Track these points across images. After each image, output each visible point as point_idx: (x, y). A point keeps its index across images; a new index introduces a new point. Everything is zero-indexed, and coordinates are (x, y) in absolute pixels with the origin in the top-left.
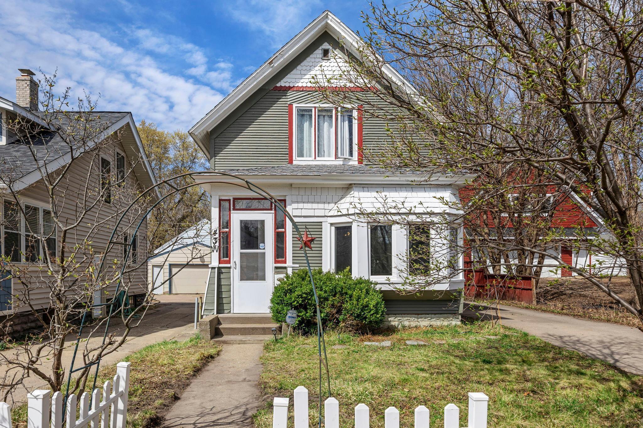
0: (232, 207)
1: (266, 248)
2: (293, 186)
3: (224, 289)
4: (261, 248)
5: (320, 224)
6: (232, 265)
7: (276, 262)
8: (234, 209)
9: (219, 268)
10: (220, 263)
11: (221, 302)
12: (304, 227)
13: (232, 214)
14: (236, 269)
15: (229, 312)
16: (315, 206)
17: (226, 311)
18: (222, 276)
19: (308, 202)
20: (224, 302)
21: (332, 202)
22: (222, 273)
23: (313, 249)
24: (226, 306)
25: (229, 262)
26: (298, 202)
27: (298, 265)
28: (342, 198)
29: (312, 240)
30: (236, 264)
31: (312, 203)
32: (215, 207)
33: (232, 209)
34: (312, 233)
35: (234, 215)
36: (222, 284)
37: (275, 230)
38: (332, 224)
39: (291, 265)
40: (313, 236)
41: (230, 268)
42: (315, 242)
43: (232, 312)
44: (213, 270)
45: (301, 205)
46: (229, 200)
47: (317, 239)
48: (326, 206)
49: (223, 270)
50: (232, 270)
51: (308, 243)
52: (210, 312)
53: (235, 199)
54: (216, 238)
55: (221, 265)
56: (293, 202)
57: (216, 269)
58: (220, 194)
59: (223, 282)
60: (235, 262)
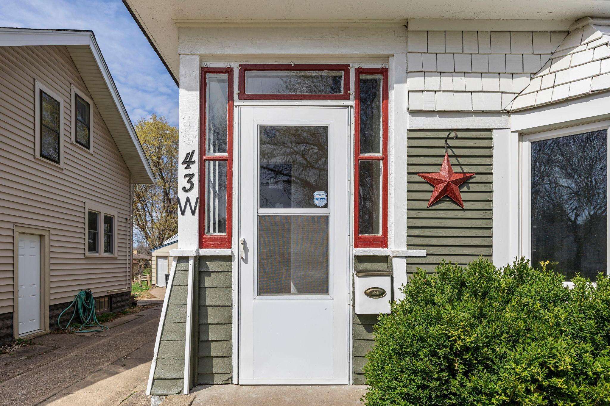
0: (236, 90)
1: (330, 205)
2: (411, 27)
3: (212, 316)
4: (316, 202)
5: (486, 135)
6: (236, 249)
7: (359, 242)
8: (243, 96)
9: (200, 260)
10: (201, 246)
11: (203, 353)
12: (442, 143)
13: (236, 110)
14: (246, 261)
15: (229, 381)
16: (473, 83)
17: (217, 379)
18: (208, 282)
19: (454, 73)
20: (213, 354)
21: (523, 73)
22: (209, 273)
23: (466, 205)
24: (217, 366)
25: (227, 243)
26: (424, 73)
27: (422, 252)
28: (551, 61)
29: (465, 180)
30: (246, 249)
31: (466, 74)
32: (189, 89)
33: (236, 96)
34: (462, 161)
35: (244, 111)
36: (208, 303)
37: (357, 154)
38: (522, 135)
39: (403, 249)
40: (466, 169)
41: (229, 259)
42: (473, 187)
43: (235, 381)
44: (182, 266)
45: (433, 82)
46: (229, 71)
47: (478, 178)
48: (506, 84)
49: (211, 266)
50: (235, 264)
51: (455, 188)
52: (171, 388)
53: (244, 68)
54: (191, 176)
55: (205, 252)
56: (409, 73)
57: (191, 262)
58: (203, 50)
59: (211, 298)
60: (244, 243)
